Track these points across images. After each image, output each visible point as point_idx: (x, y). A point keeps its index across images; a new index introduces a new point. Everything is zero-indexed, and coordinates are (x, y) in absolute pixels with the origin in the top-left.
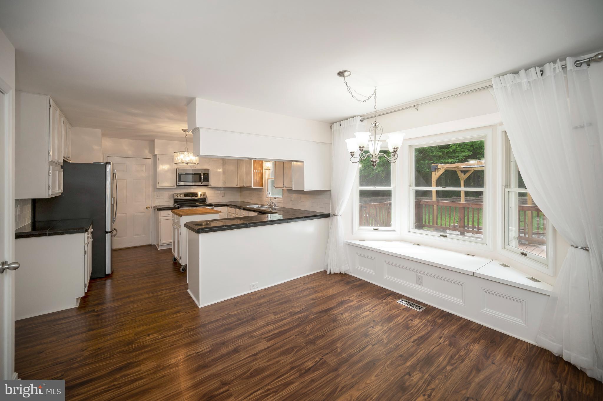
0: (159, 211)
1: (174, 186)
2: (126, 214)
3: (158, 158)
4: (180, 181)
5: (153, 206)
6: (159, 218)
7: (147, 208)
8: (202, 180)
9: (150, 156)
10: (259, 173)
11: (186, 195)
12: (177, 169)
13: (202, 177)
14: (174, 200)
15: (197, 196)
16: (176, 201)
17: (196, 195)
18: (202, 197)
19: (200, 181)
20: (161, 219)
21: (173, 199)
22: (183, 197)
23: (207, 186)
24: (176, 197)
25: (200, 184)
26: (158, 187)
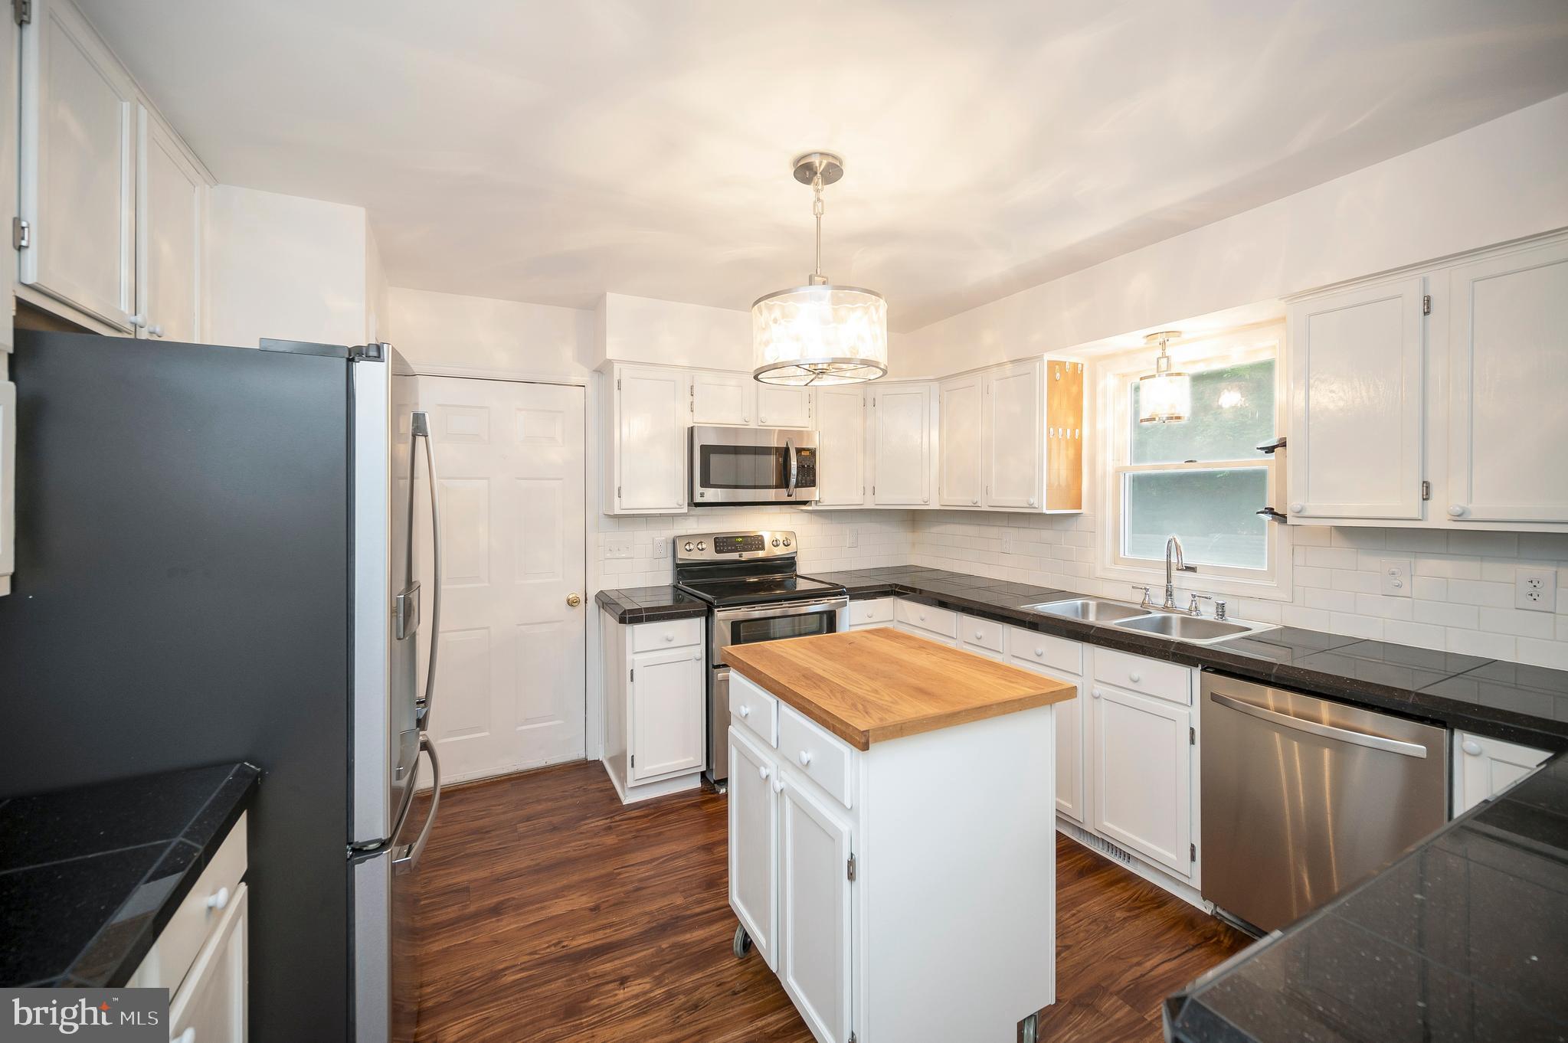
0: (629, 629)
1: (680, 506)
2: (487, 628)
3: (616, 378)
4: (706, 483)
5: (592, 594)
6: (629, 657)
7: (571, 603)
8: (793, 481)
9: (580, 374)
10: (1067, 441)
11: (723, 543)
12: (692, 428)
13: (794, 463)
14: (677, 566)
15: (763, 549)
16: (684, 571)
17: (757, 543)
18: (780, 551)
19: (783, 482)
20: (633, 660)
21: (670, 560)
22: (709, 554)
23: (805, 503)
24: (683, 555)
25: (781, 494)
26: (617, 511)
